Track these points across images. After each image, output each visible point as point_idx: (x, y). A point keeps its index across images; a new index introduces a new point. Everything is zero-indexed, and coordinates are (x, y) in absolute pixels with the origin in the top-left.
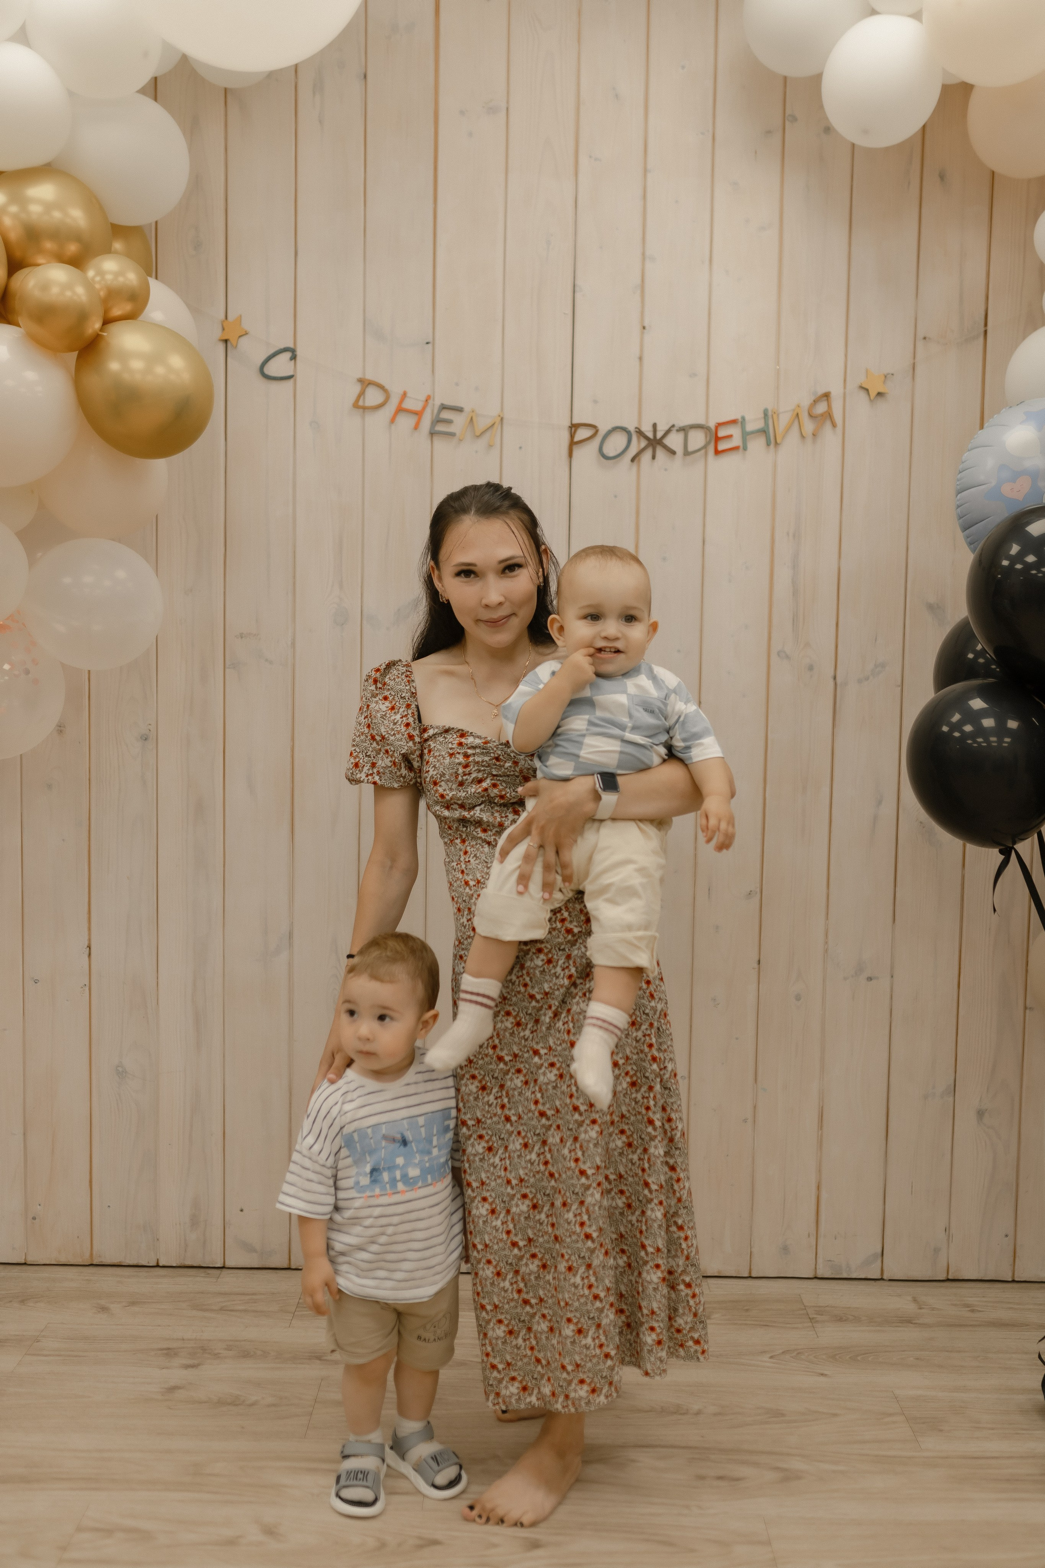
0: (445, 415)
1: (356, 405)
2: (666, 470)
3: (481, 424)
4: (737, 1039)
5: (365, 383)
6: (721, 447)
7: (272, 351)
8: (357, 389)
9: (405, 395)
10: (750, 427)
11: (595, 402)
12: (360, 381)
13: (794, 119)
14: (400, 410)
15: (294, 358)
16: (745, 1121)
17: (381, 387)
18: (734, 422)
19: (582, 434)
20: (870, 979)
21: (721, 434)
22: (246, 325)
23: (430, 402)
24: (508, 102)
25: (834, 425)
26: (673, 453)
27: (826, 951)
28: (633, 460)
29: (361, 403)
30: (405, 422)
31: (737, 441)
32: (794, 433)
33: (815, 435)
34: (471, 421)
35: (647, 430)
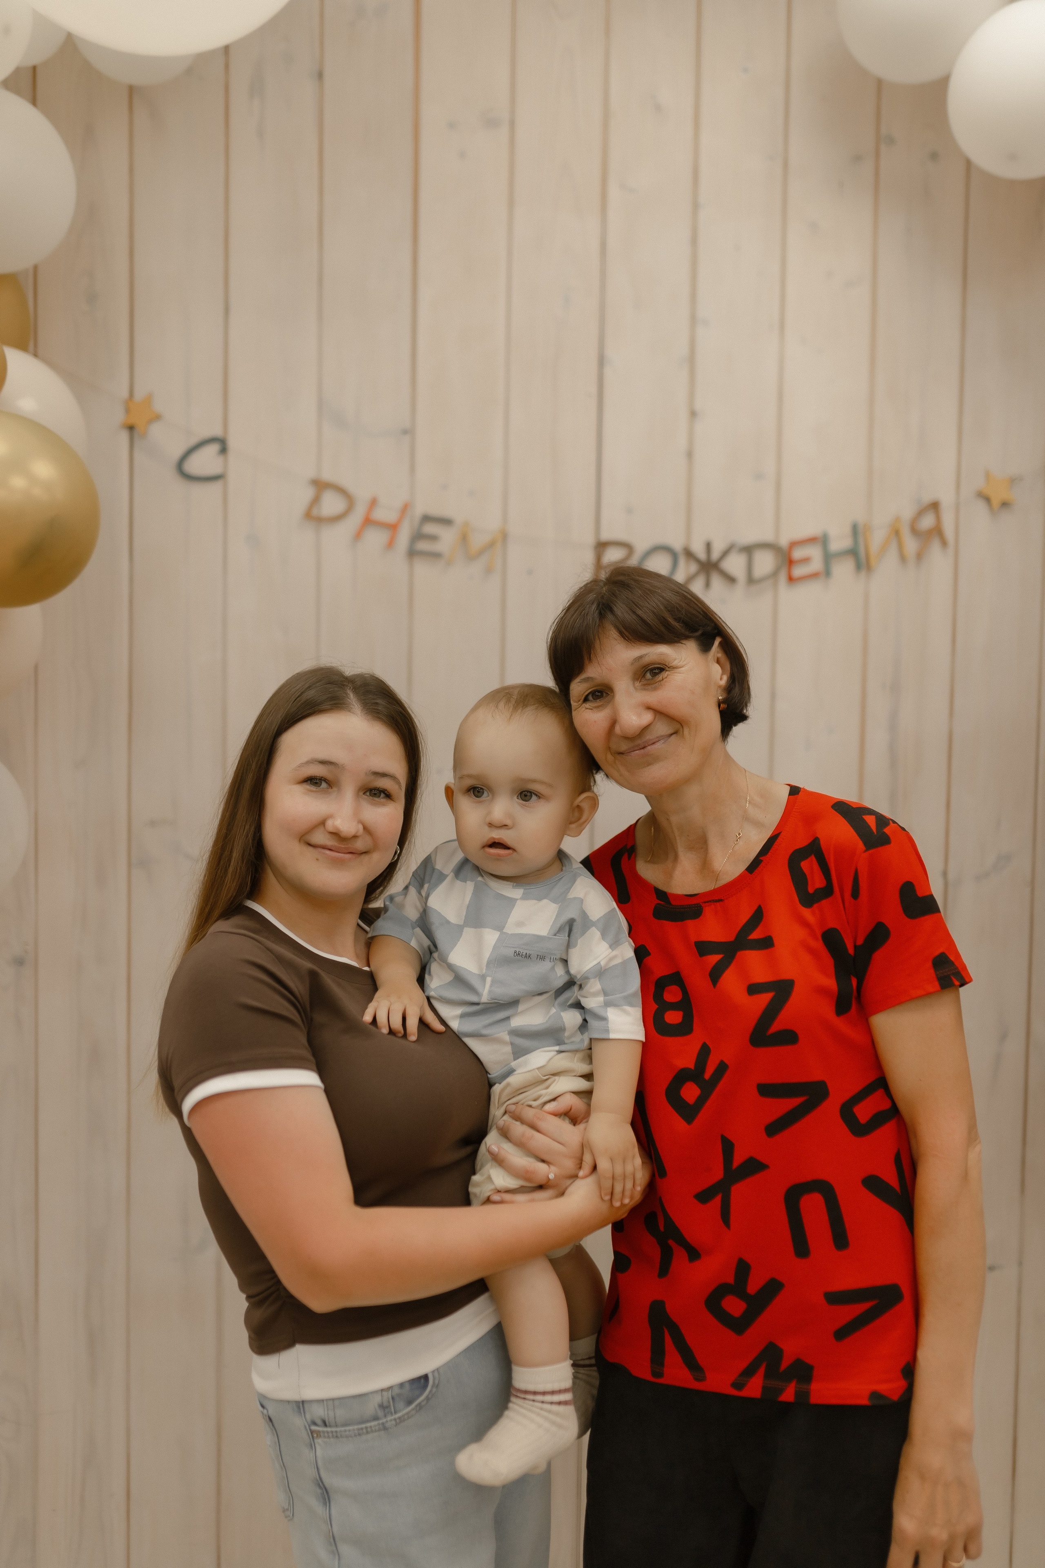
0: (430, 529)
1: (308, 515)
2: (723, 602)
3: (478, 541)
5: (320, 486)
6: (798, 571)
7: (194, 441)
8: (309, 493)
9: (374, 503)
10: (835, 546)
11: (630, 511)
12: (314, 482)
13: (891, 141)
14: (368, 522)
15: (224, 449)
17: (341, 490)
18: (812, 540)
19: (612, 555)
21: (797, 554)
22: (159, 406)
23: (409, 512)
24: (512, 113)
25: (944, 543)
26: (732, 580)
29: (315, 512)
30: (375, 538)
31: (816, 565)
32: (892, 555)
33: (919, 556)
34: (464, 538)
35: (699, 549)
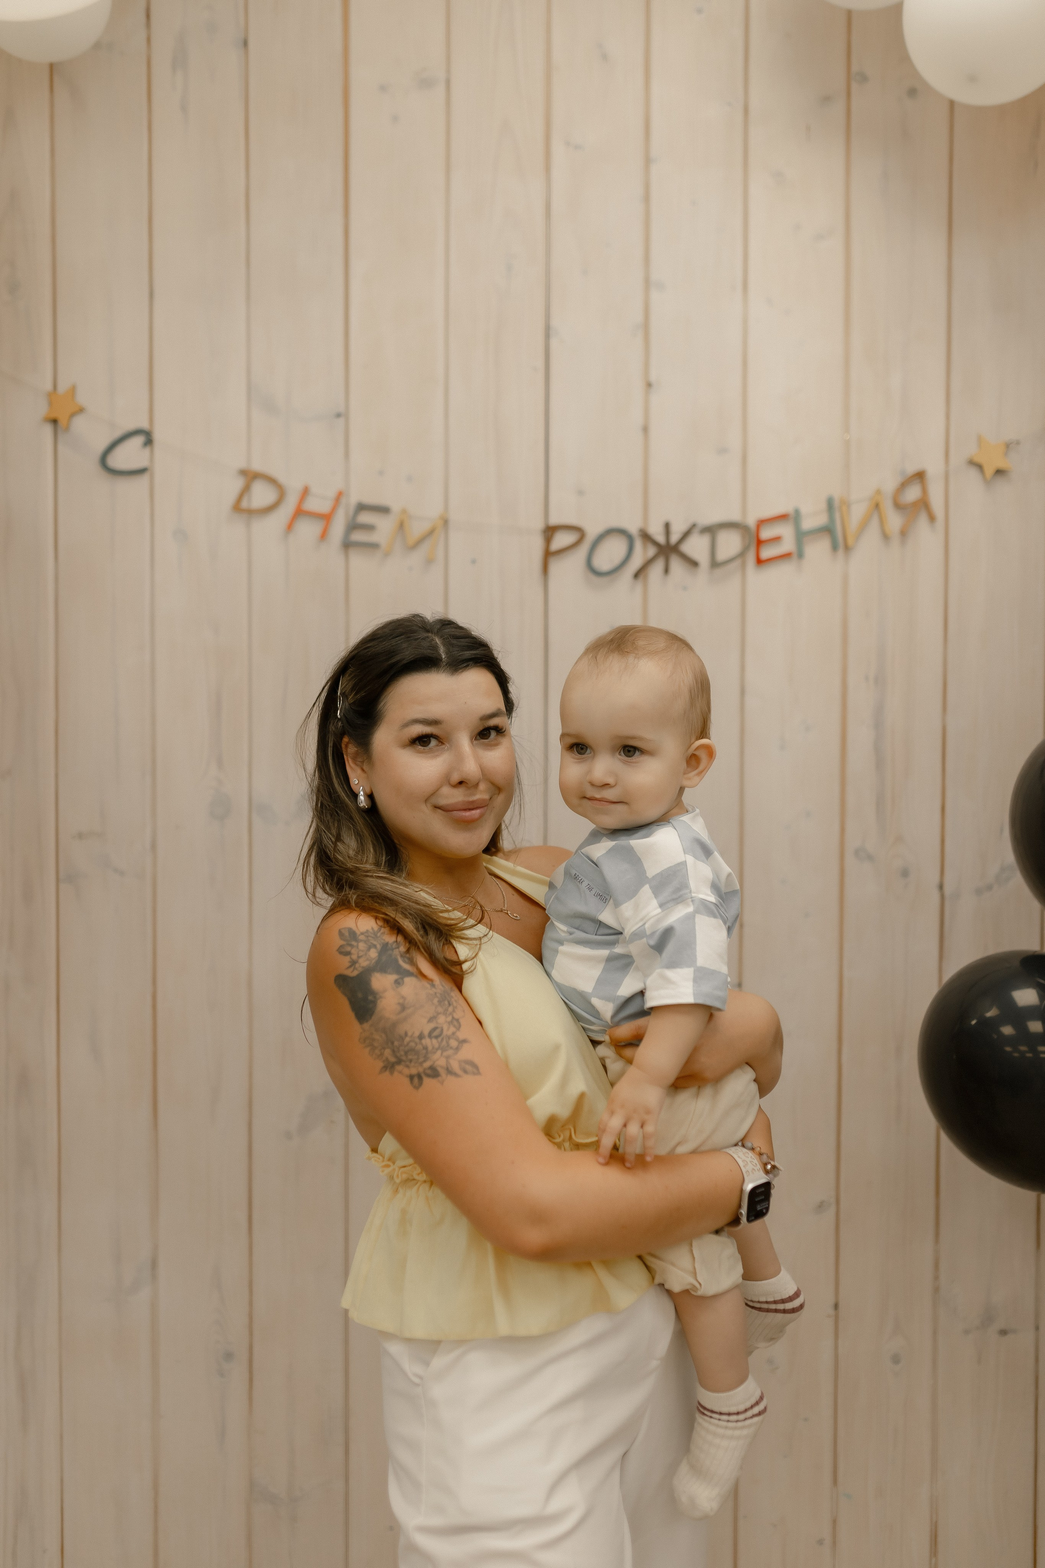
0: (365, 518)
1: (237, 507)
2: (685, 588)
3: (417, 529)
4: (806, 1420)
6: (766, 553)
7: (118, 434)
8: (238, 484)
9: (306, 492)
10: (808, 524)
11: (581, 493)
12: (244, 473)
13: (863, 78)
14: (299, 513)
15: (149, 441)
16: (821, 1542)
17: (271, 481)
18: (782, 518)
19: (561, 540)
20: (1003, 1332)
21: (766, 534)
22: (82, 399)
23: (343, 500)
24: (448, 71)
25: (932, 518)
26: (694, 564)
27: (936, 1290)
28: (637, 575)
29: (244, 504)
30: (308, 530)
31: (788, 545)
32: (873, 531)
33: (904, 533)
34: (401, 526)
35: (657, 532)
